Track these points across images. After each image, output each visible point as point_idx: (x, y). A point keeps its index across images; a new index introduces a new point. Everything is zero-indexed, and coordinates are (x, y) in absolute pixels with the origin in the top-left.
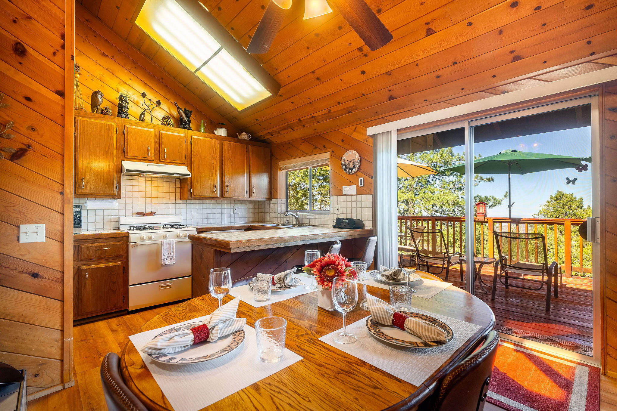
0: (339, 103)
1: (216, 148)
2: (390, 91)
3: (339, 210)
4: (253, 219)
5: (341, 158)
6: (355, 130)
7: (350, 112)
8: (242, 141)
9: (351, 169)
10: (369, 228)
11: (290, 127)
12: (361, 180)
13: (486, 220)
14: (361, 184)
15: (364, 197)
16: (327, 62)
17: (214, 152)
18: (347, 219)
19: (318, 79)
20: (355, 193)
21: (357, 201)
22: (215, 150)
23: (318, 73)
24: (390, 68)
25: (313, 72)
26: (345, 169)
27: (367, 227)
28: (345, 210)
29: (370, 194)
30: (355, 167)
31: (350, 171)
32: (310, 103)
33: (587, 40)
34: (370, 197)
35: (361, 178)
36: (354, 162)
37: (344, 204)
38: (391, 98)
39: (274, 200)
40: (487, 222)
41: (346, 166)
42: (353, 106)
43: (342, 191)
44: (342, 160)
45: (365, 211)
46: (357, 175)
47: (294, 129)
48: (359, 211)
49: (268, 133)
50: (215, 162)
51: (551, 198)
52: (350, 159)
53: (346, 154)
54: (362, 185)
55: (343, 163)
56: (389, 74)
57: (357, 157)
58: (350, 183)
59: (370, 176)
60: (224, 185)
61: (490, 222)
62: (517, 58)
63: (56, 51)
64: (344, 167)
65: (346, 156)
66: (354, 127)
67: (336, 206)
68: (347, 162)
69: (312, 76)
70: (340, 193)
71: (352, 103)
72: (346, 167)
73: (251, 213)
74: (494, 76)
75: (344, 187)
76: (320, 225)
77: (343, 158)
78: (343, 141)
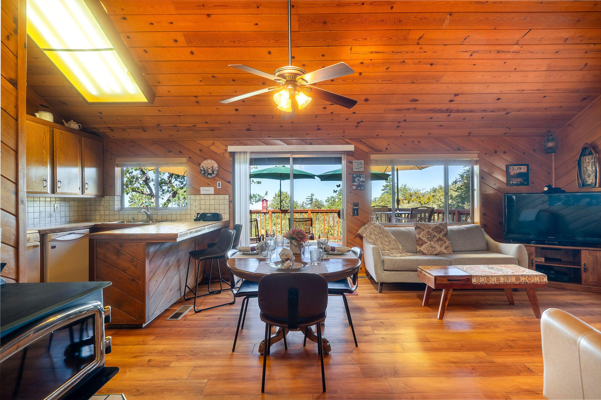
0: (207, 123)
1: (47, 136)
2: (250, 125)
3: (197, 206)
4: (76, 218)
5: (200, 164)
6: (213, 144)
7: (212, 131)
8: (72, 130)
9: (210, 174)
10: (226, 220)
11: (143, 128)
12: (219, 183)
13: (268, 212)
14: (219, 186)
15: (221, 197)
16: (212, 95)
17: (43, 140)
18: (211, 214)
19: (197, 102)
20: (213, 193)
21: (215, 200)
22: (45, 137)
23: (199, 99)
24: (256, 113)
25: (196, 97)
26: (203, 174)
27: (224, 219)
28: (203, 207)
29: (227, 195)
30: (213, 173)
31: (209, 176)
32: (179, 116)
33: (344, 131)
34: (227, 197)
35: (219, 182)
36: (212, 169)
37: (203, 202)
38: (248, 130)
39: (107, 198)
40: (268, 213)
41: (204, 171)
42: (217, 128)
43: (200, 191)
44: (201, 166)
45: (222, 207)
46: (215, 179)
47: (146, 131)
48: (217, 207)
49: (109, 127)
50: (45, 152)
51: (276, 195)
52: (209, 166)
53: (205, 162)
54: (220, 188)
55: (202, 168)
56: (254, 116)
57: (216, 165)
58: (208, 185)
59: (227, 181)
60: (55, 180)
61: (270, 213)
62: (319, 129)
63: (9, 34)
64: (203, 172)
65: (204, 164)
66: (212, 142)
67: (194, 203)
68: (206, 168)
69: (194, 99)
70: (197, 192)
71: (218, 126)
72: (205, 173)
73: (74, 211)
74: (307, 134)
75: (201, 188)
76: (176, 220)
77: (202, 165)
78: (200, 150)
